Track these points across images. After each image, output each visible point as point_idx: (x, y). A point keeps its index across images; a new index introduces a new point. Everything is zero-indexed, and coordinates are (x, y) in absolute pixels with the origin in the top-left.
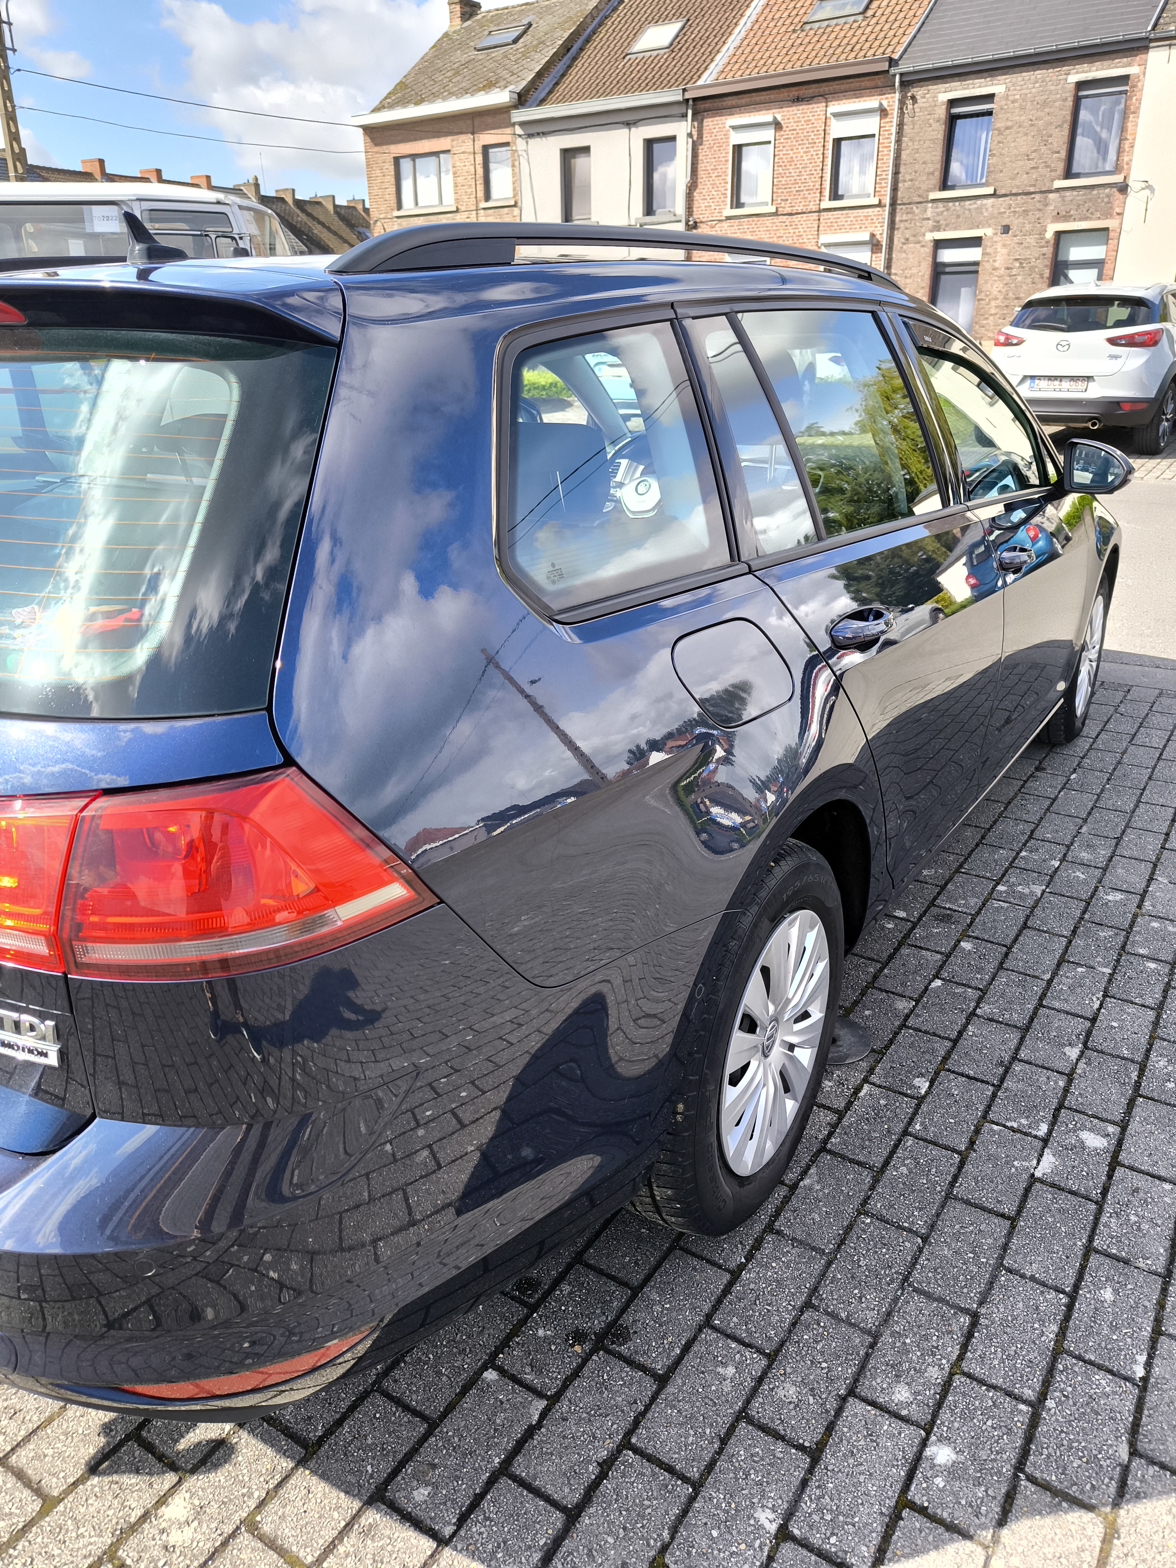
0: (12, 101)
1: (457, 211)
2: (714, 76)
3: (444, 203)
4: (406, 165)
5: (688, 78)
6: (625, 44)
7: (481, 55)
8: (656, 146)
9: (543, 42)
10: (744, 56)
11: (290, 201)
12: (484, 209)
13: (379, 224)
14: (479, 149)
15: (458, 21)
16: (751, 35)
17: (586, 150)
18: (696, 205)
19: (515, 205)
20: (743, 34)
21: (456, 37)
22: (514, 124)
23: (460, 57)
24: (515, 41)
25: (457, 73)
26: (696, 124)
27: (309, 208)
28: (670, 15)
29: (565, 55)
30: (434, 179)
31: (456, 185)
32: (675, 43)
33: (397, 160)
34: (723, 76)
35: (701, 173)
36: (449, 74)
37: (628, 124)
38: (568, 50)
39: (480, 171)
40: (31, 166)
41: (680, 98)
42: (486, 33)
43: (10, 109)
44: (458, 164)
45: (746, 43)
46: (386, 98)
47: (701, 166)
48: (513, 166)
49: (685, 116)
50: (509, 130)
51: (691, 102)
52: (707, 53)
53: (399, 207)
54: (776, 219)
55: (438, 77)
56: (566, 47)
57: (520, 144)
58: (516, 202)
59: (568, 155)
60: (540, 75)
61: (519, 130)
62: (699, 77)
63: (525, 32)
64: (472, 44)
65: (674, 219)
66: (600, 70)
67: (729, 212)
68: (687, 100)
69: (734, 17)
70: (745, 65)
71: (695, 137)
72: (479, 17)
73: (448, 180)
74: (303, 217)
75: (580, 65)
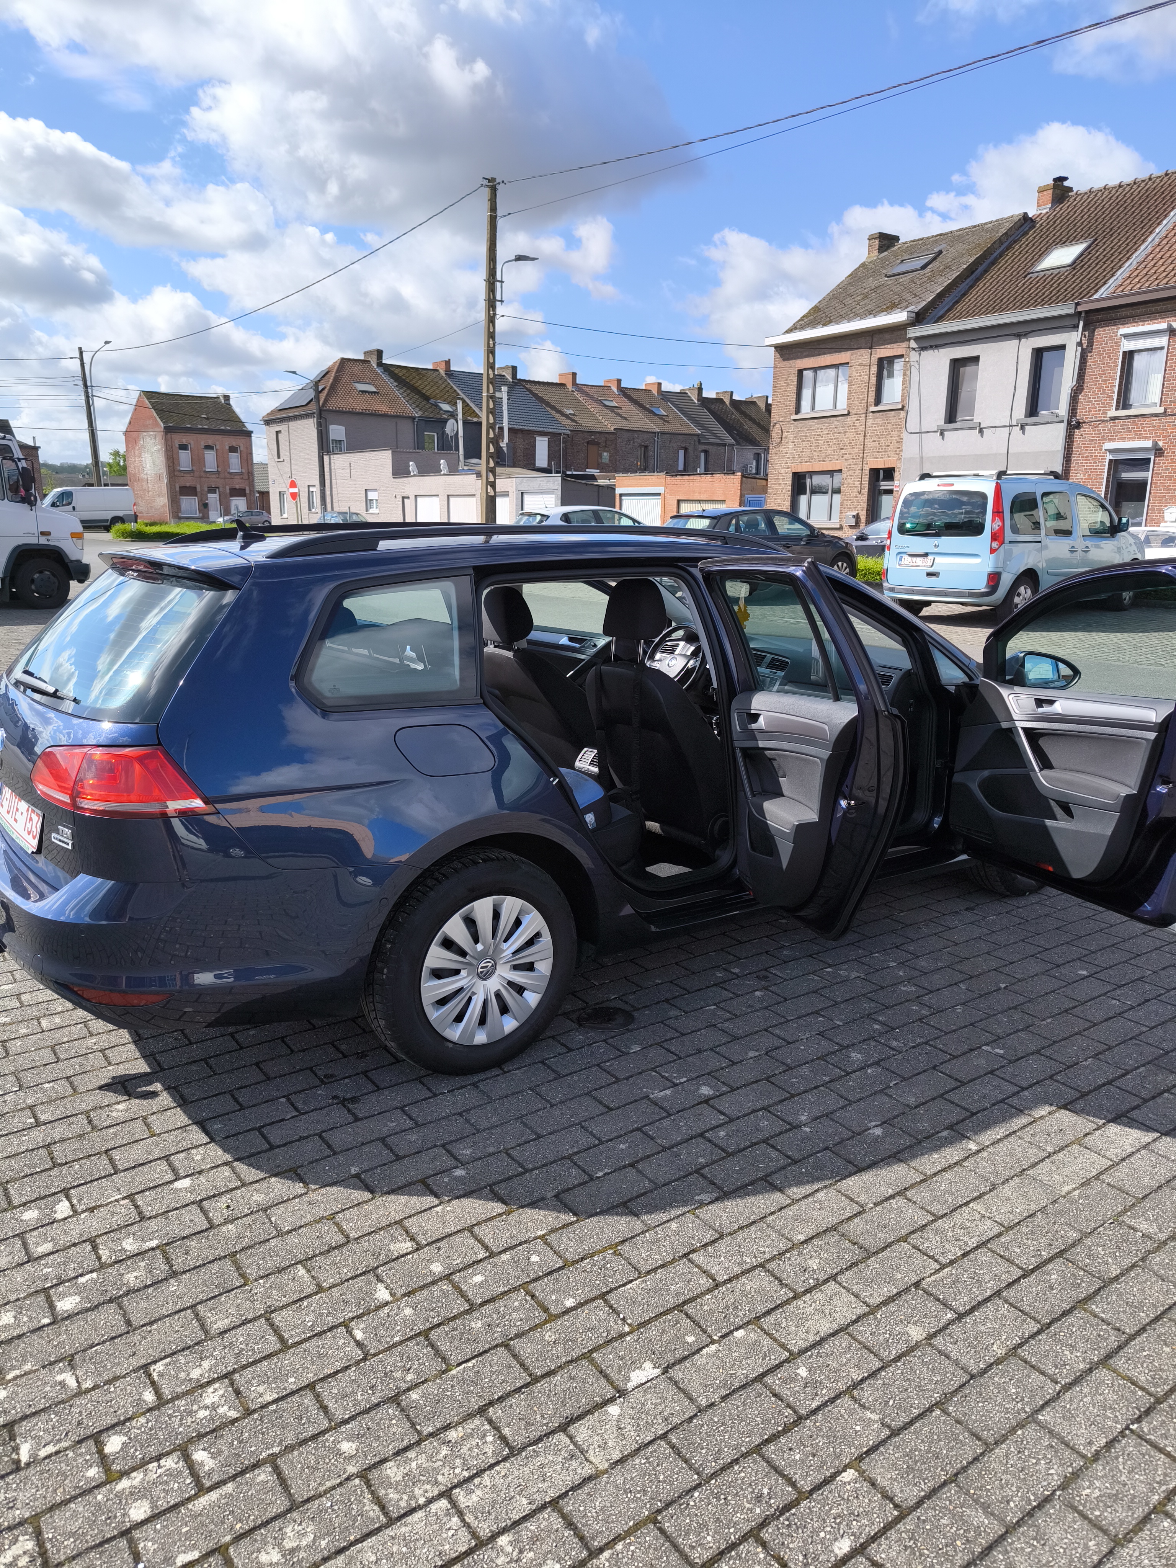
0: (494, 339)
1: (848, 414)
2: (1111, 290)
3: (838, 408)
4: (808, 375)
5: (1085, 293)
6: (1029, 264)
7: (890, 281)
8: (1045, 355)
9: (949, 267)
10: (1147, 270)
11: (727, 401)
12: (873, 412)
13: (778, 425)
14: (874, 361)
15: (876, 253)
16: (1158, 250)
17: (975, 359)
18: (1080, 406)
19: (902, 409)
20: (1149, 249)
21: (872, 266)
22: (910, 339)
23: (872, 283)
24: (924, 267)
25: (866, 297)
26: (1087, 333)
27: (743, 408)
28: (1079, 237)
29: (968, 277)
30: (831, 387)
31: (850, 392)
32: (1078, 262)
33: (800, 372)
34: (1121, 289)
35: (1088, 378)
36: (859, 298)
37: (1019, 336)
38: (973, 273)
39: (874, 380)
40: (520, 380)
41: (1072, 311)
42: (899, 262)
43: (492, 346)
44: (854, 374)
45: (1150, 257)
46: (799, 320)
47: (1089, 372)
48: (904, 375)
49: (1076, 327)
50: (904, 345)
51: (1083, 315)
52: (1109, 269)
53: (798, 410)
54: (1163, 420)
55: (849, 301)
56: (971, 270)
57: (914, 356)
58: (903, 407)
59: (957, 365)
60: (940, 296)
61: (913, 344)
62: (1096, 291)
63: (934, 259)
64: (884, 271)
65: (1057, 419)
66: (1000, 288)
67: (1113, 413)
68: (1080, 313)
69: (1143, 235)
70: (1146, 278)
71: (1085, 346)
72: (896, 248)
73: (843, 388)
74: (736, 415)
75: (982, 285)
